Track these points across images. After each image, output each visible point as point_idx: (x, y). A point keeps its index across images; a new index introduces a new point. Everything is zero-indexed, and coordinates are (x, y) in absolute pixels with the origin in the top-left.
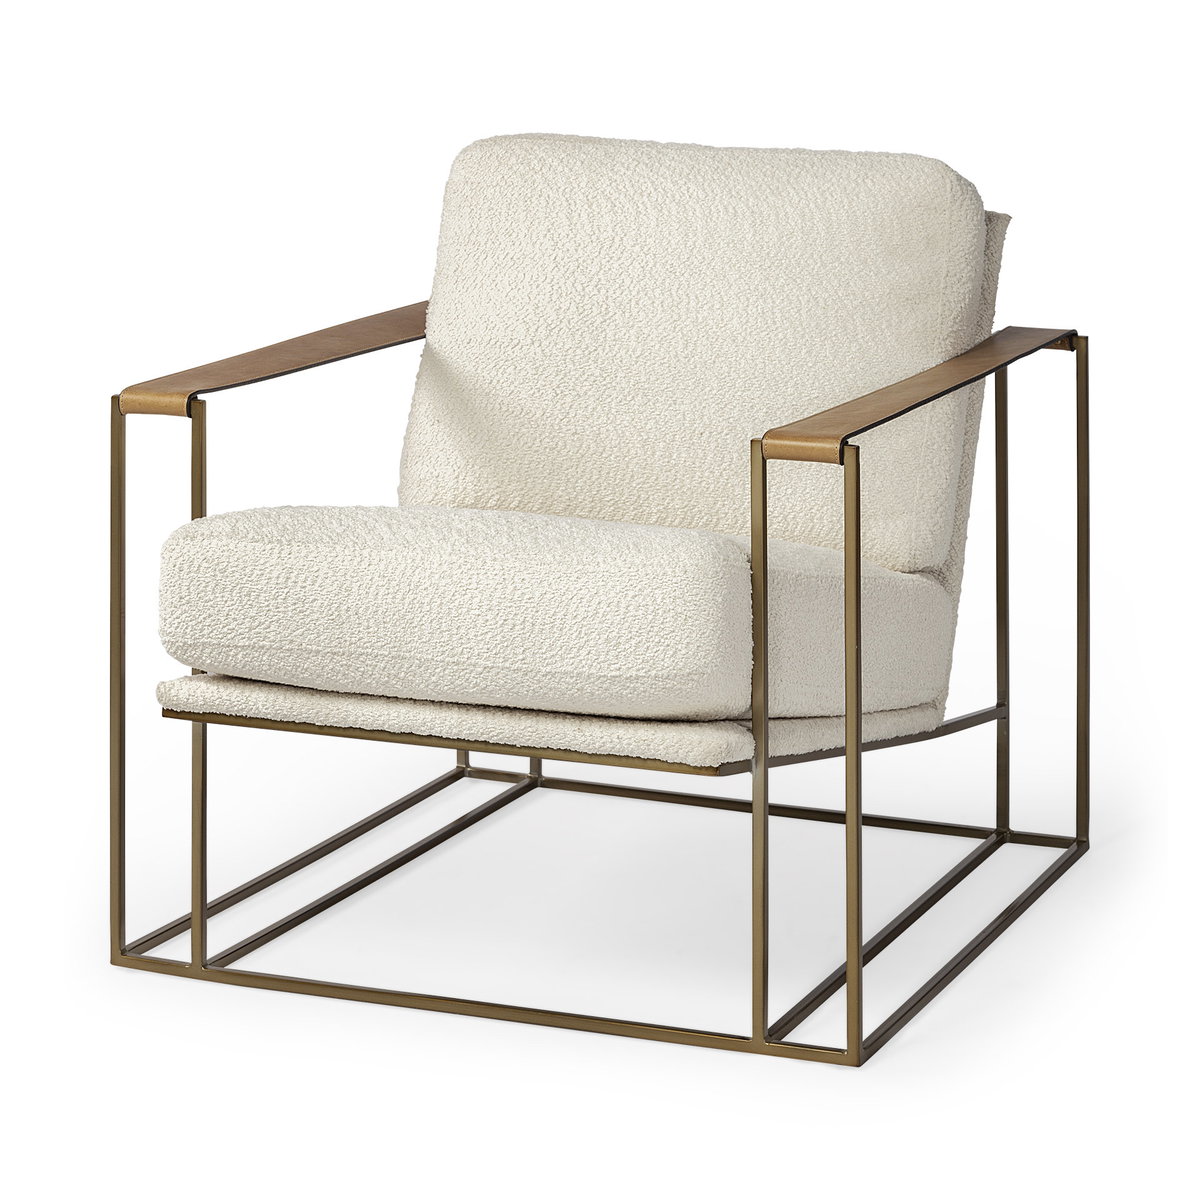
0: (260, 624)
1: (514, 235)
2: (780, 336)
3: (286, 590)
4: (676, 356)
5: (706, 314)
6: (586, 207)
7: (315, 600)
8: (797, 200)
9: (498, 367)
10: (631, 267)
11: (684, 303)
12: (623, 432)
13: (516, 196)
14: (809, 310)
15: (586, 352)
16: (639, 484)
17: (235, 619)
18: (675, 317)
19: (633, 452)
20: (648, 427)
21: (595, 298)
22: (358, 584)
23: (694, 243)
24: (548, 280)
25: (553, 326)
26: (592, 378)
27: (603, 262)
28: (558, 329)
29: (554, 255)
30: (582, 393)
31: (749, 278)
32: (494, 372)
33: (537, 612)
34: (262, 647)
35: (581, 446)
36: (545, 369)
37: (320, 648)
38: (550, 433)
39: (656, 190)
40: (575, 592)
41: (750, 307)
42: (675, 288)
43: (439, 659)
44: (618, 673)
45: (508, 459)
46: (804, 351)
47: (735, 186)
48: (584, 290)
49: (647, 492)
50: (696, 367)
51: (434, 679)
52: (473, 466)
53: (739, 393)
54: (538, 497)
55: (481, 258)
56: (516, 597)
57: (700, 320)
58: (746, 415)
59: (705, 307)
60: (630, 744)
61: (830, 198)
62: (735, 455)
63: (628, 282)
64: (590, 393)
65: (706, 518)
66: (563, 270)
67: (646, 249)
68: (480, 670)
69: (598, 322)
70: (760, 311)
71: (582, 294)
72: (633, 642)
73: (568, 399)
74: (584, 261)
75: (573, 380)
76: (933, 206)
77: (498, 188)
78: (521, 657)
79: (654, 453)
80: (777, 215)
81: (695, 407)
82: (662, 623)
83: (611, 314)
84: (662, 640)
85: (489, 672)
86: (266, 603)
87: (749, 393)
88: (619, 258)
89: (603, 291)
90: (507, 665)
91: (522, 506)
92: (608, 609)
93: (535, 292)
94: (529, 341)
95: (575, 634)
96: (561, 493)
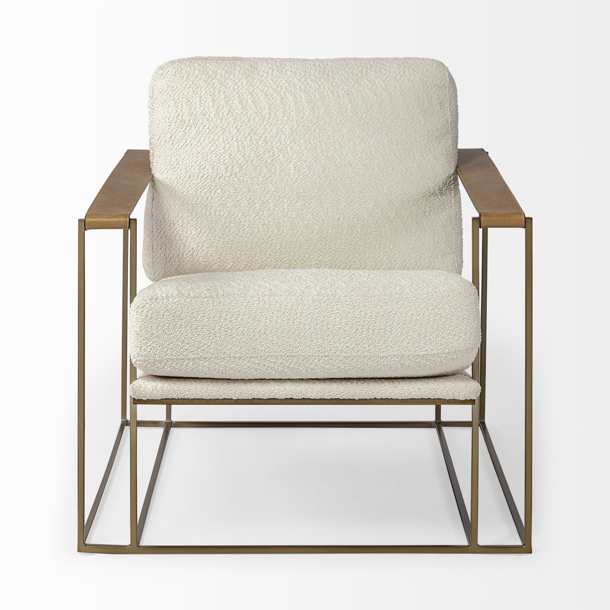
0: (204, 344)
1: (207, 115)
2: (376, 161)
3: (221, 324)
4: (319, 177)
5: (332, 152)
6: (249, 96)
7: (239, 328)
8: (371, 86)
9: (210, 190)
10: (284, 129)
11: (319, 147)
12: (293, 221)
13: (204, 92)
14: (389, 146)
15: (265, 178)
16: (304, 249)
17: (188, 344)
18: (315, 155)
19: (300, 232)
20: (307, 217)
21: (265, 147)
22: (265, 316)
23: (319, 113)
24: (235, 139)
25: (242, 165)
26: (271, 193)
27: (267, 127)
28: (245, 166)
29: (236, 125)
30: (265, 201)
31: (353, 130)
32: (208, 194)
33: (375, 323)
34: (205, 358)
35: (268, 231)
36: (241, 189)
37: (242, 355)
38: (249, 225)
39: (289, 85)
40: (397, 310)
41: (357, 146)
42: (312, 139)
43: (317, 354)
44: (426, 353)
45: (224, 242)
46: (390, 169)
47: (334, 80)
48: (257, 143)
49: (309, 254)
50: (331, 182)
51: (312, 366)
52: (202, 248)
53: (357, 195)
54: (243, 262)
55: (187, 130)
56: (362, 315)
57: (330, 156)
58: (363, 206)
59: (332, 148)
60: (426, 392)
61: (388, 84)
62: (359, 230)
63: (283, 137)
64: (270, 201)
65: (343, 265)
66: (242, 133)
67: (291, 118)
68: (342, 358)
69: (270, 161)
70: (362, 148)
71: (257, 145)
72: (434, 335)
73: (258, 205)
74: (255, 127)
75: (259, 194)
76: (441, 85)
77: (191, 88)
78: (368, 349)
79: (312, 232)
80: (362, 95)
81: (333, 204)
82: (451, 323)
83: (276, 156)
84: (451, 332)
85: (347, 359)
86: (208, 332)
87: (363, 194)
88: (276, 124)
89: (269, 143)
90: (359, 354)
91: (233, 268)
92: (418, 318)
93: (227, 146)
94: (229, 174)
95: (400, 333)
96: (257, 259)
